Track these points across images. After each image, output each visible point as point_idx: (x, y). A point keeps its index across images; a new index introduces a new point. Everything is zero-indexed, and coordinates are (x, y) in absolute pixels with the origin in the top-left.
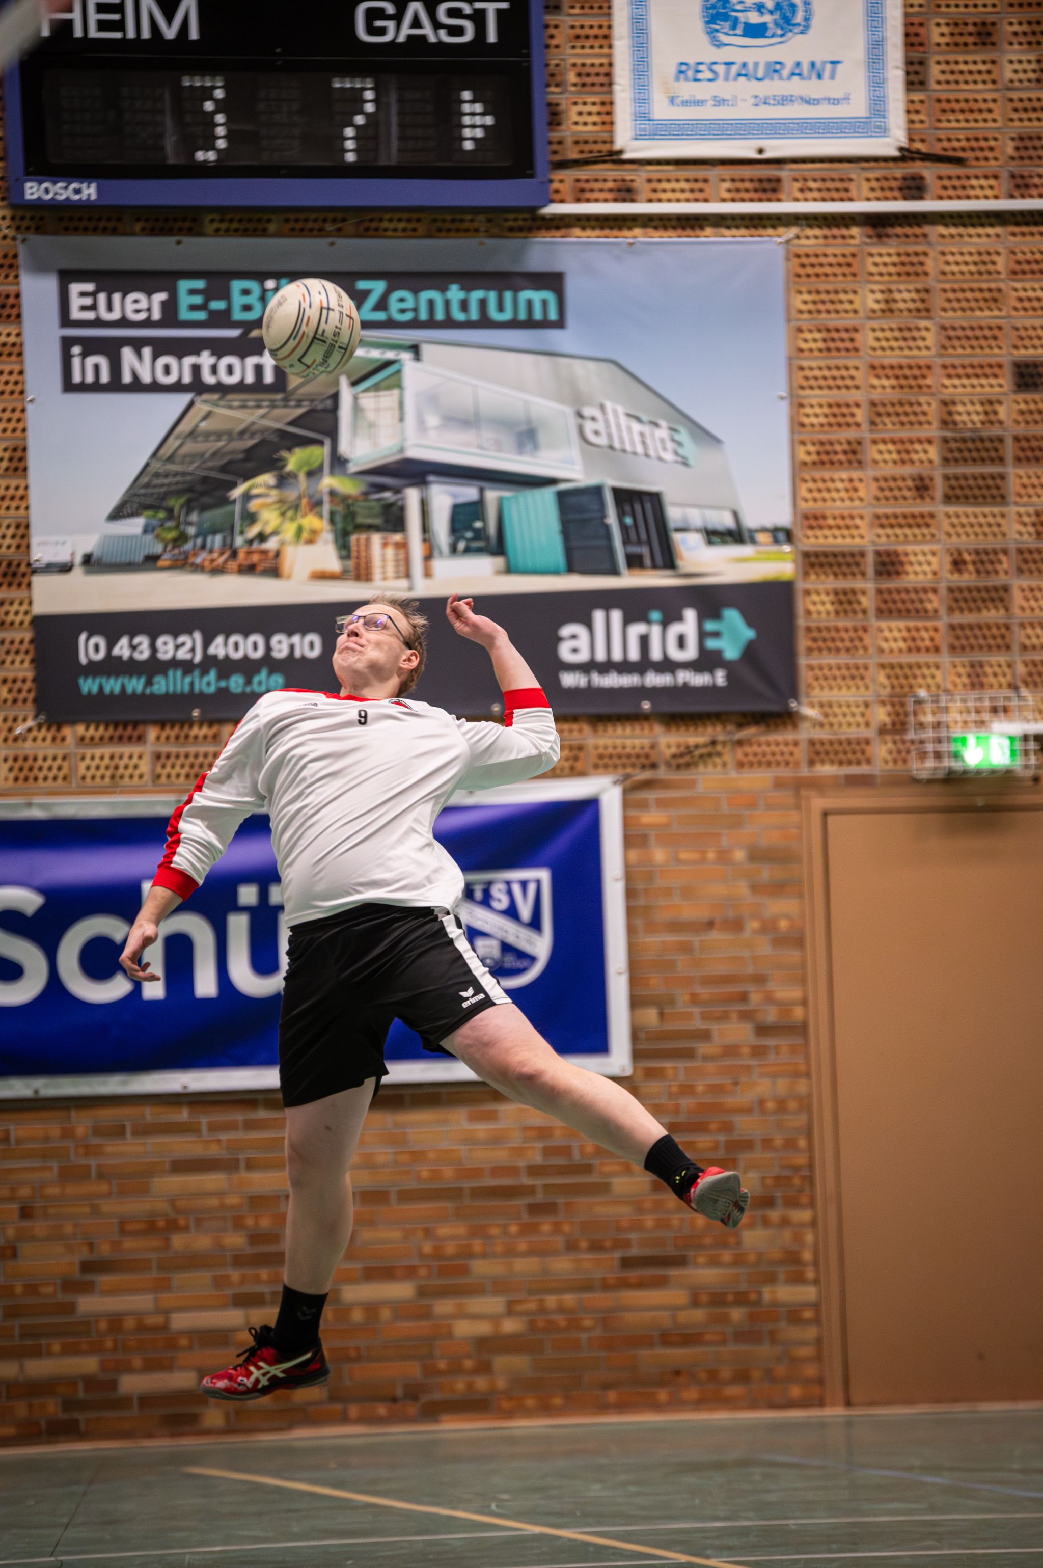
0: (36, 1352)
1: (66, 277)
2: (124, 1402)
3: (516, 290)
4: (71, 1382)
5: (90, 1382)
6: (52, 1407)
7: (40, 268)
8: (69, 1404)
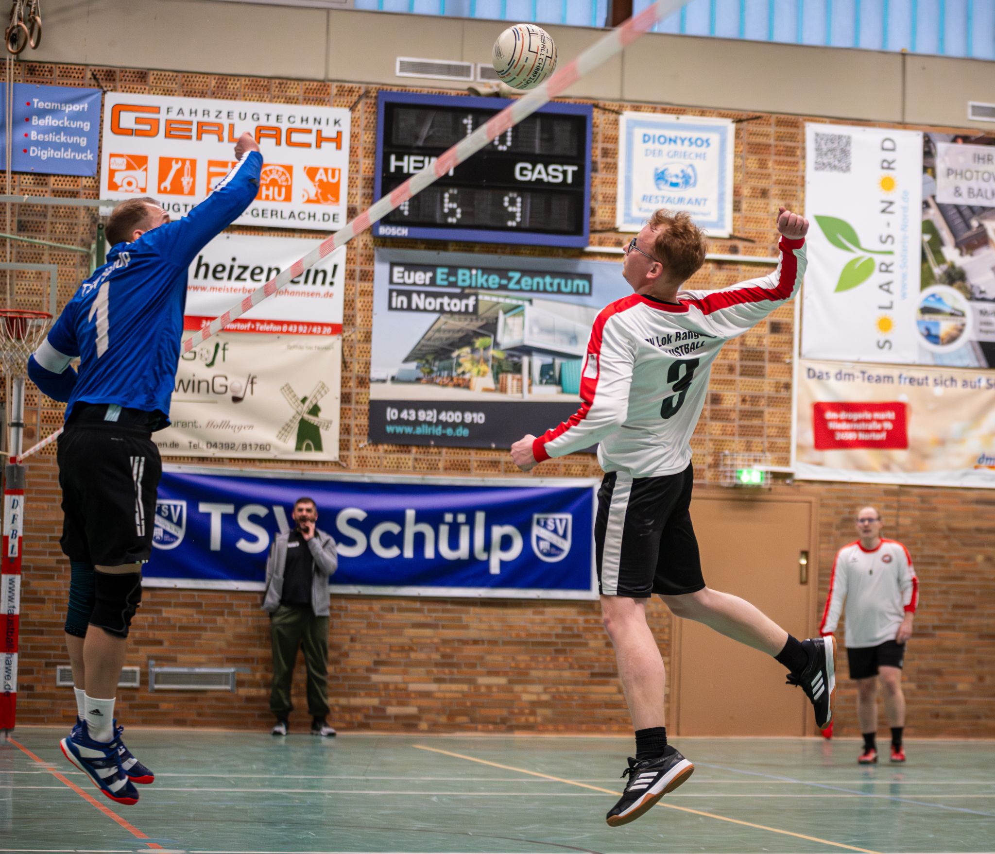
0: (355, 695)
1: (393, 265)
2: (388, 717)
3: (573, 279)
4: (368, 708)
5: (375, 708)
6: (360, 717)
7: (382, 260)
8: (367, 717)
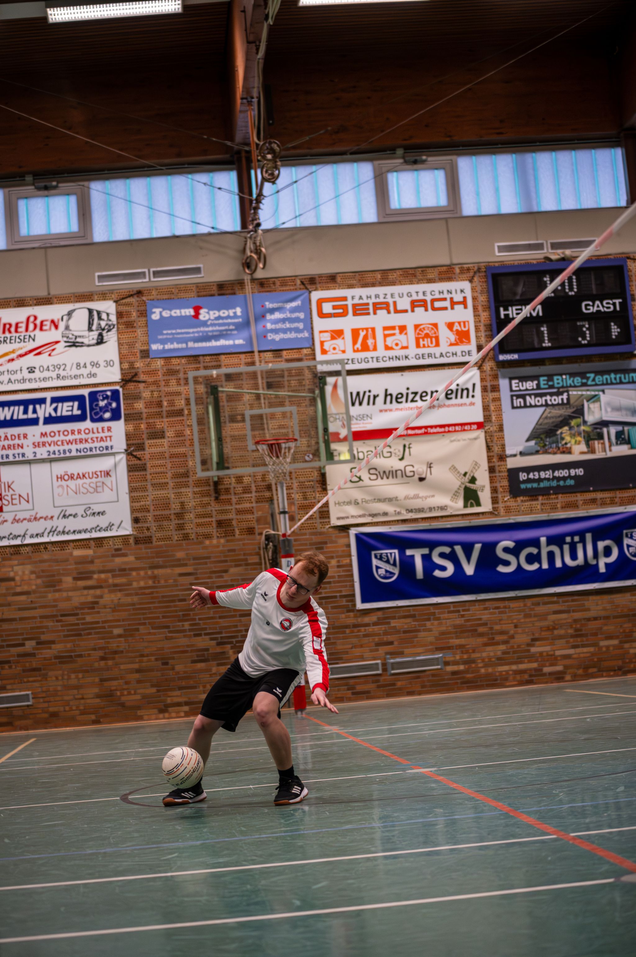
0: (521, 663)
1: (511, 379)
2: (545, 674)
3: (628, 373)
4: (530, 670)
5: (536, 670)
6: (526, 677)
7: (504, 377)
8: (531, 676)
